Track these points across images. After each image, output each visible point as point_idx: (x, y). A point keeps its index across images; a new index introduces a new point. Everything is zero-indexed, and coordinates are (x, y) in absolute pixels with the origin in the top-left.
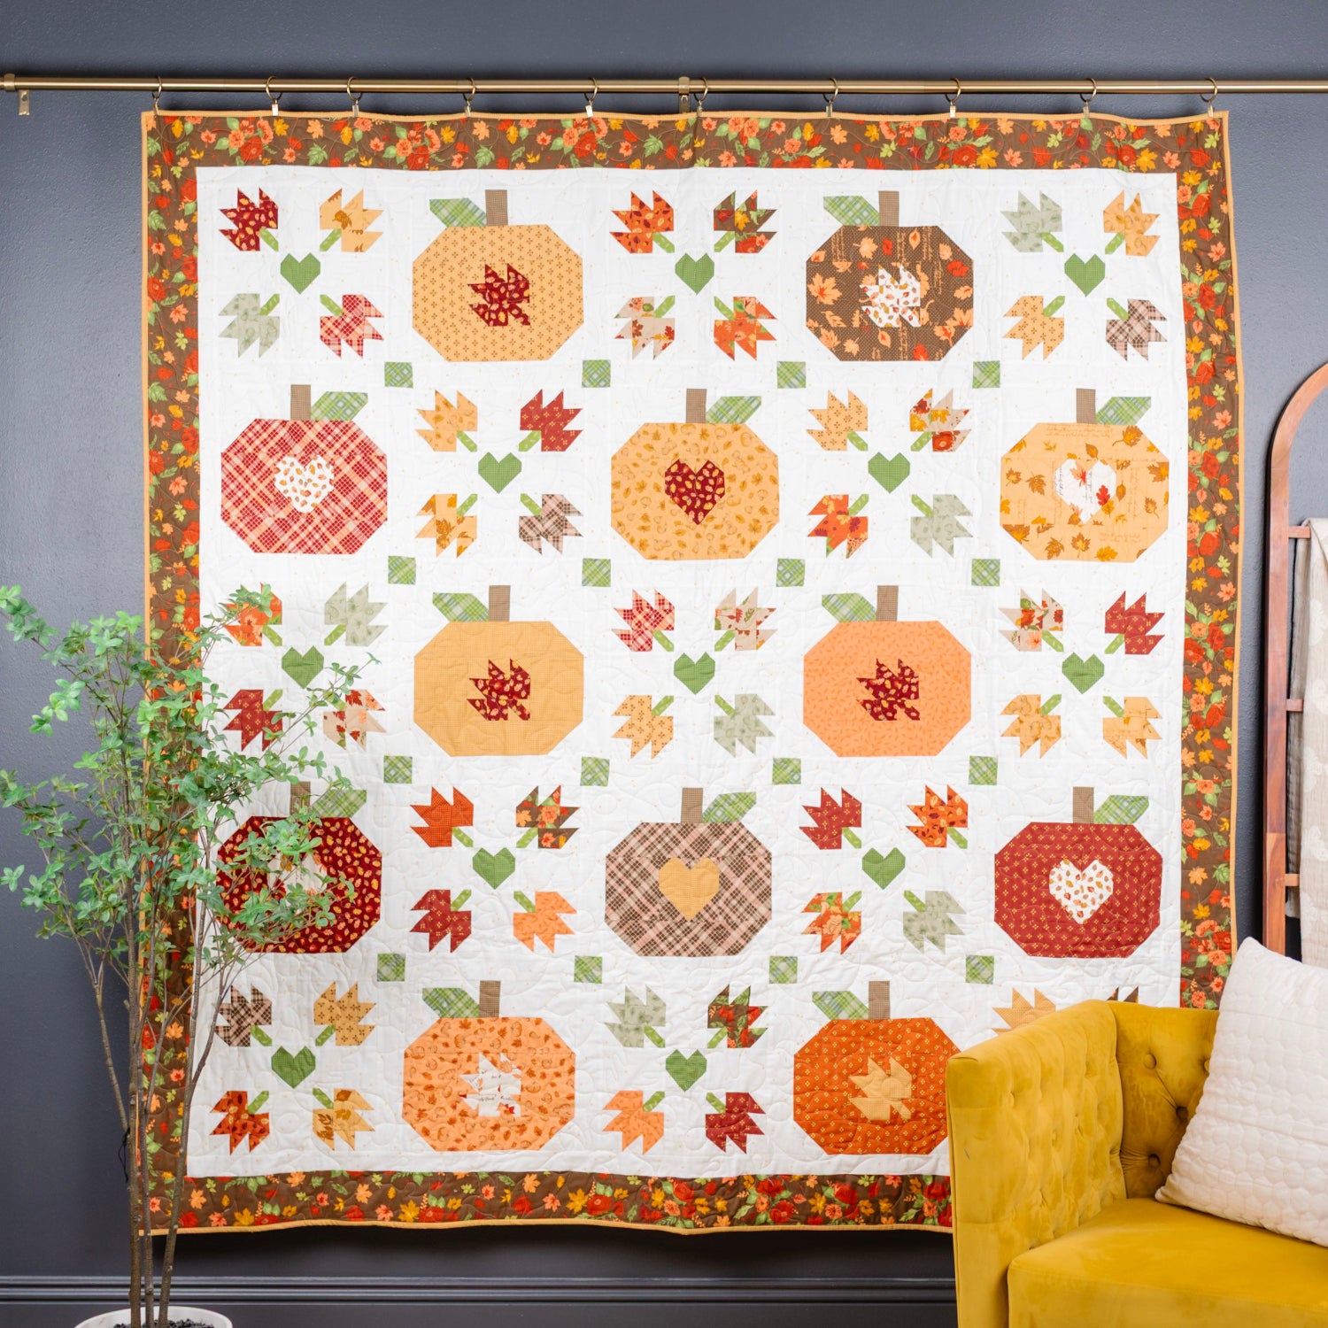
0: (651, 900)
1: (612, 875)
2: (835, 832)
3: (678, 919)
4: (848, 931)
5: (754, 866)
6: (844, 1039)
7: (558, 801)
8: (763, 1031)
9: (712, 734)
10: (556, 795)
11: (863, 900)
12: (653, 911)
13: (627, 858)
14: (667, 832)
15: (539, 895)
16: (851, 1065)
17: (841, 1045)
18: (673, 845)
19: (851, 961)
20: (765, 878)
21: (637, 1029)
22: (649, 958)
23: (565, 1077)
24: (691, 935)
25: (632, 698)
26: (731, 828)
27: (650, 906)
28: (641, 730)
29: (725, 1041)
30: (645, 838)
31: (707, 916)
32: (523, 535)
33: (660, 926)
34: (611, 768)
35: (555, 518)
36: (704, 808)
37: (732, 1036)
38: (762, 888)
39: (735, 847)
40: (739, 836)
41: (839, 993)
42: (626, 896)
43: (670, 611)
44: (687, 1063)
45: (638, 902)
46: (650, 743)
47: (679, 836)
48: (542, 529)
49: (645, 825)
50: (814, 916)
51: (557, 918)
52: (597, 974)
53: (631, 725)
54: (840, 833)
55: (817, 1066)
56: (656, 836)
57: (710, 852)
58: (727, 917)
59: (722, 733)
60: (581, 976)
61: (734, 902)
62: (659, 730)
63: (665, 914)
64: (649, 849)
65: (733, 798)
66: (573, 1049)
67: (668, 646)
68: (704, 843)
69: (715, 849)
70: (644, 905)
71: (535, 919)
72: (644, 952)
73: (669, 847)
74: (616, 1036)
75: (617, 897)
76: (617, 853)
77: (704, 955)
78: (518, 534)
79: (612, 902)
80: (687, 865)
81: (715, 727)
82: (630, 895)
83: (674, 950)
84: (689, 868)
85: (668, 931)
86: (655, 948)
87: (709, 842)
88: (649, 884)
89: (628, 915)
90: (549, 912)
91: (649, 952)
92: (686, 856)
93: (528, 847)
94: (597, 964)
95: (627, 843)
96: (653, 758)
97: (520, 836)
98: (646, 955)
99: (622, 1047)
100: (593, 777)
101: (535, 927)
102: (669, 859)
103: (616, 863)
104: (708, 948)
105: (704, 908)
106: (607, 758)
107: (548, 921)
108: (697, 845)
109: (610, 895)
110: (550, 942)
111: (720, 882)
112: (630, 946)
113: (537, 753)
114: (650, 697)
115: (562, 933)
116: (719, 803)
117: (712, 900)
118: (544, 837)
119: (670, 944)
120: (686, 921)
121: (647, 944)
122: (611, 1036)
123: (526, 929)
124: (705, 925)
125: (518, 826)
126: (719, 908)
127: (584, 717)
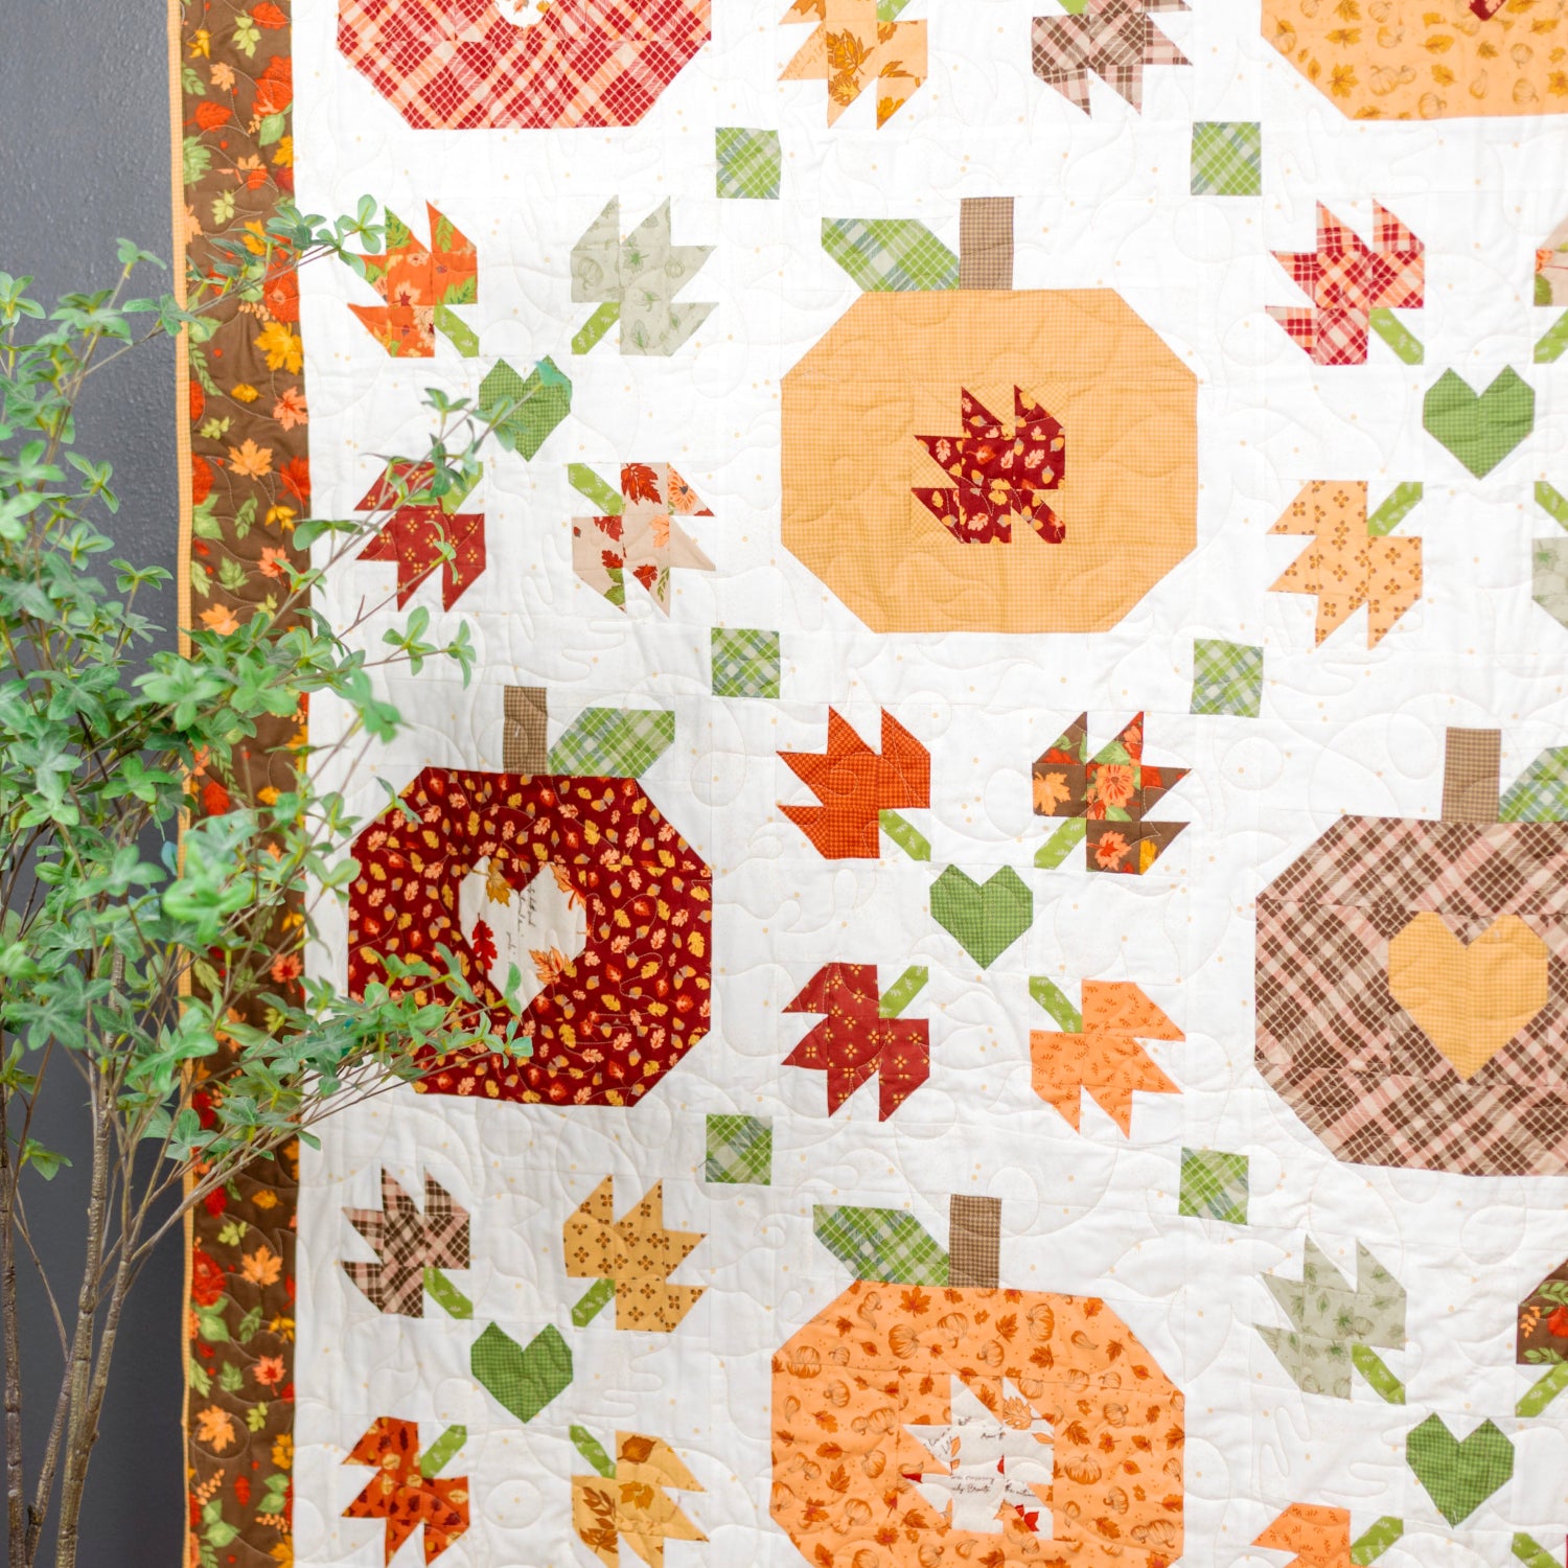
0: (1368, 1019)
1: (1271, 947)
3: (1437, 1073)
7: (1136, 751)
9: (1527, 587)
10: (1132, 736)
12: (1375, 1047)
13: (1309, 906)
14: (1408, 842)
15: (1090, 989)
18: (1423, 879)
21: (1334, 1351)
22: (1366, 1167)
23: (1160, 1452)
24: (1470, 1118)
25: (1317, 487)
27: (1366, 1035)
28: (1341, 573)
29: (1562, 1399)
30: (1353, 856)
31: (1512, 1069)
32: (1043, 64)
33: (1392, 1088)
34: (1269, 670)
35: (1124, 18)
36: (1505, 784)
42: (1306, 1003)
43: (1411, 257)
44: (1460, 1451)
45: (1336, 1022)
46: (1364, 608)
47: (1437, 856)
48: (1090, 50)
49: (1352, 822)
51: (1136, 1050)
52: (1235, 1197)
53: (1315, 560)
56: (1380, 851)
57: (1521, 900)
59: (1553, 583)
60: (1197, 1201)
62: (1386, 572)
63: (1404, 1056)
64: (1363, 885)
66: (1180, 1384)
67: (1410, 351)
68: (1503, 875)
69: (1537, 894)
70: (1350, 1032)
71: (1081, 1049)
72: (1352, 1152)
73: (1413, 883)
74: (1282, 1362)
75: (1285, 1006)
76: (1283, 893)
77: (1507, 1172)
78: (1030, 62)
79: (1273, 1018)
80: (1459, 932)
81: (1536, 569)
82: (1315, 1002)
83: (1426, 1153)
84: (1466, 941)
85: (1412, 1103)
86: (1379, 1144)
87: (1517, 874)
88: (1362, 977)
89: (1313, 1054)
90: (1117, 1034)
91: (1365, 1155)
92: (1455, 908)
93: (1063, 867)
94: (1237, 1174)
95: (1309, 867)
96: (1371, 646)
97: (1043, 839)
98: (1357, 1161)
99: (1298, 1391)
100: (1224, 693)
101: (1081, 1068)
102: (1415, 913)
103: (1282, 917)
104: (1516, 1152)
105: (1507, 1049)
106: (1257, 644)
107: (1114, 1056)
108: (1482, 882)
109: (1267, 999)
110: (1120, 1109)
111: (1550, 981)
112: (1317, 1133)
113: (1084, 628)
114: (1363, 486)
115: (1150, 1089)
116: (1545, 770)
117: (1528, 1028)
118: (1103, 842)
119: (1417, 1135)
120: (1457, 1080)
121: (1360, 1133)
122: (1270, 1361)
123: (1061, 1074)
124: (1509, 1093)
125: (1039, 811)
126: (1548, 1049)
127: (1200, 538)
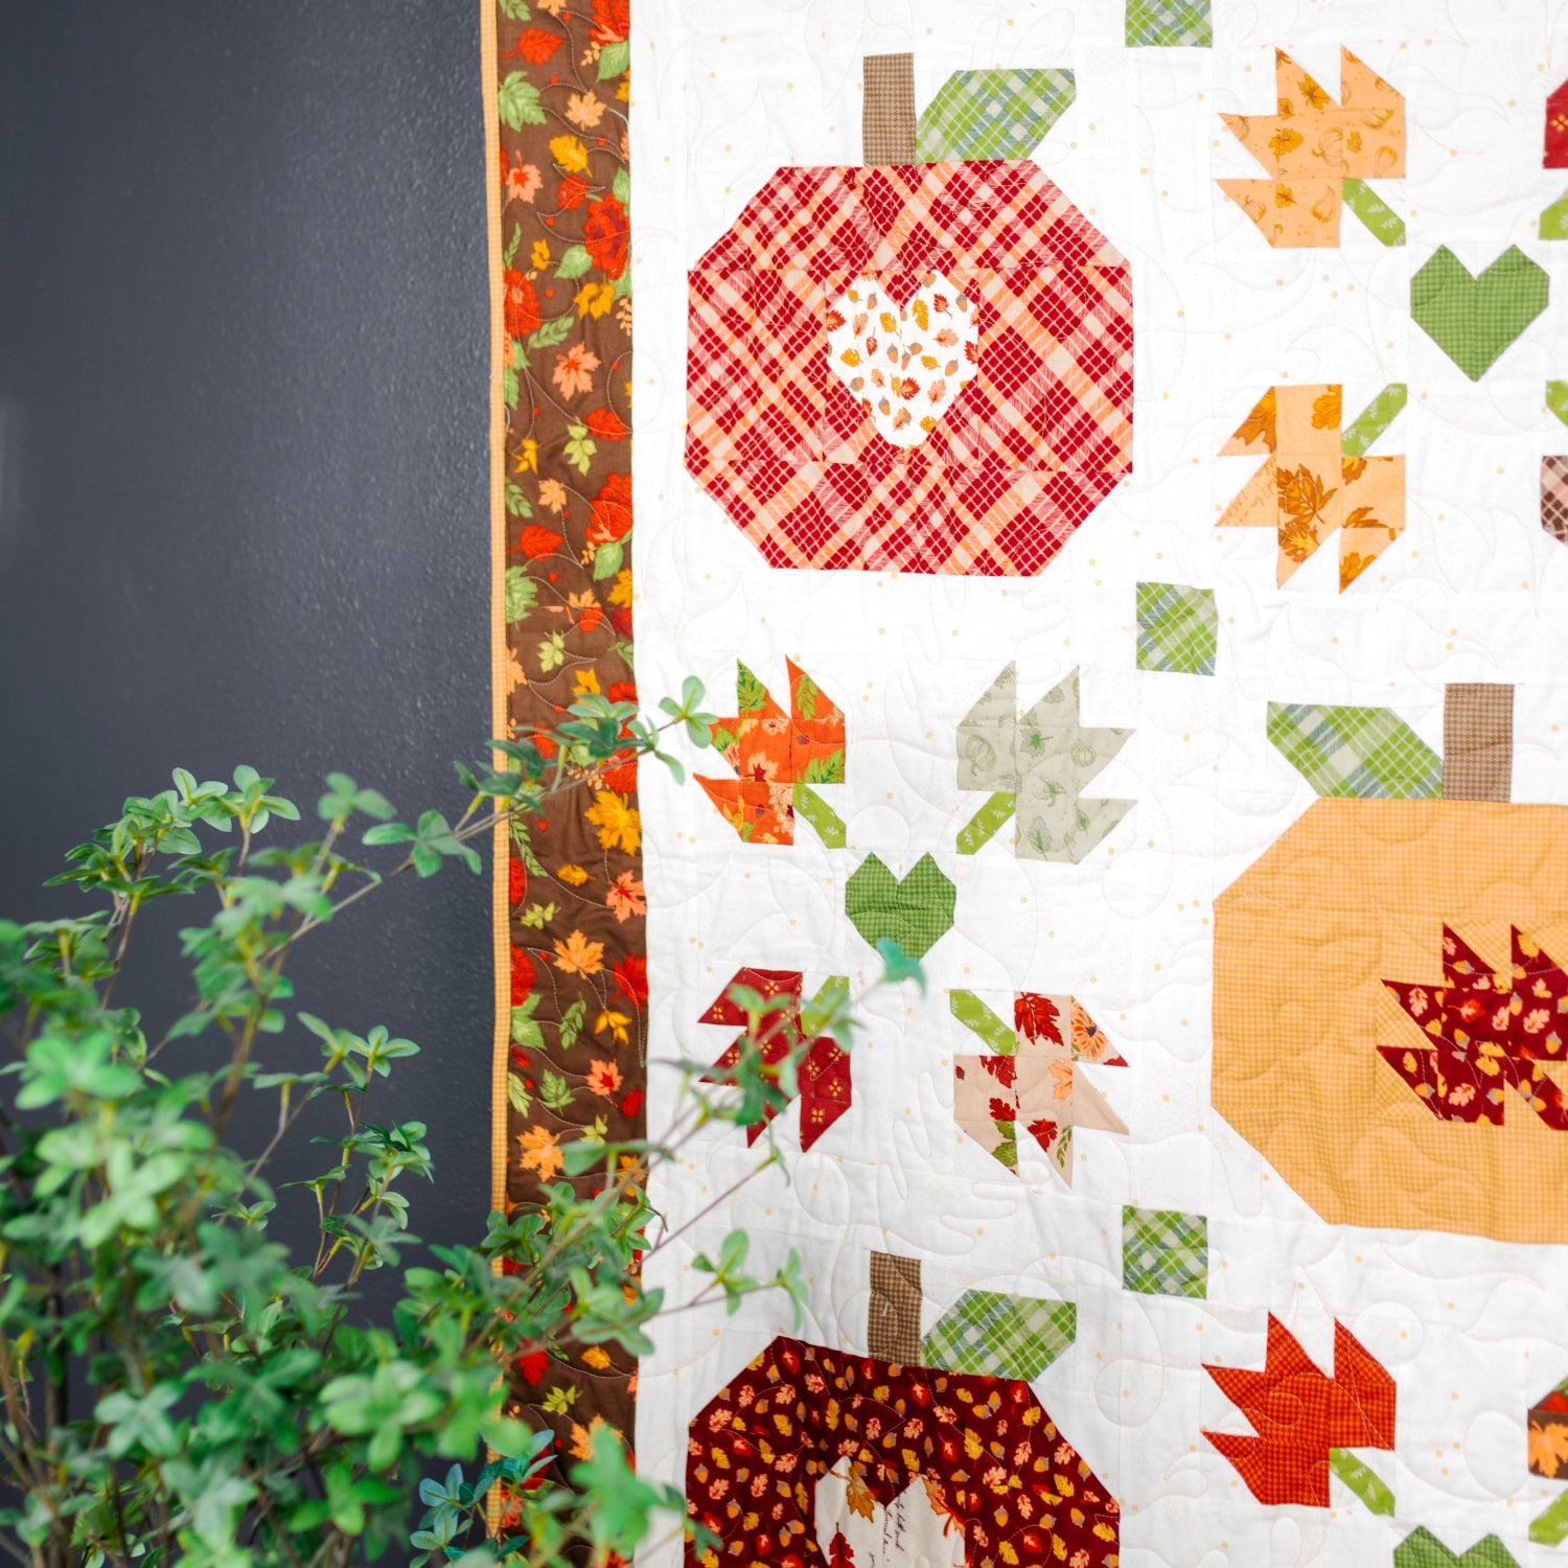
32: (1554, 516)
78: (1538, 514)
97: (1541, 1506)
125: (1535, 1469)
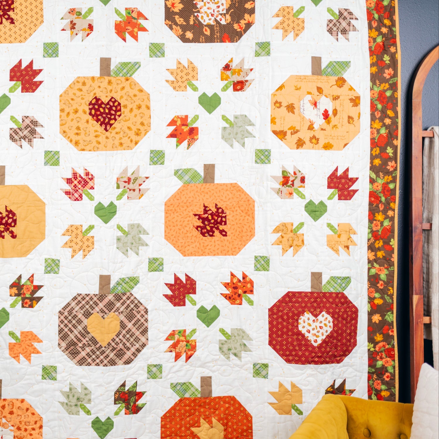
0: (83, 336)
1: (62, 322)
2: (182, 297)
3: (98, 346)
4: (189, 350)
5: (138, 316)
6: (187, 408)
7: (32, 282)
8: (144, 405)
9: (115, 246)
10: (31, 279)
11: (197, 334)
12: (84, 341)
13: (70, 313)
14: (91, 299)
15: (22, 333)
16: (191, 422)
17: (186, 411)
18: (94, 306)
19: (191, 366)
20: (144, 323)
21: (76, 405)
22: (82, 367)
23: (37, 431)
24: (105, 355)
25: (72, 226)
26: (126, 296)
27: (82, 339)
28: (77, 244)
29: (123, 411)
30: (79, 302)
31: (113, 344)
32: (12, 138)
33: (88, 350)
34: (61, 264)
35: (29, 129)
36: (112, 286)
37: (127, 408)
38: (143, 328)
39: (128, 306)
40: (130, 300)
41: (185, 383)
42: (69, 333)
43: (91, 179)
44: (103, 424)
45: (76, 337)
46: (82, 250)
47: (98, 301)
48: (22, 135)
49: (79, 295)
50: (171, 342)
51: (32, 345)
52: (54, 375)
53: (71, 241)
54: (184, 297)
55: (173, 423)
56: (85, 301)
57: (114, 309)
58: (124, 344)
59: (121, 245)
60: (46, 376)
61: (128, 336)
62: (86, 243)
63: (90, 343)
64: (81, 308)
65: (127, 280)
66: (42, 416)
67: (91, 198)
68: (111, 304)
69: (118, 308)
70: (79, 338)
71: (20, 346)
72: (79, 364)
73: (93, 307)
74: (65, 409)
75: (65, 334)
76: (64, 310)
77: (112, 365)
78: (9, 137)
79: (62, 337)
80: (102, 317)
81: (117, 242)
82: (71, 333)
83: (95, 363)
84: (104, 318)
85: (92, 352)
86: (85, 361)
87: (114, 304)
88: (82, 327)
89: (71, 344)
90: (28, 342)
91: (82, 364)
92: (102, 312)
93: (16, 307)
94: (54, 370)
95: (70, 305)
96: (83, 259)
97: (12, 302)
98: (81, 365)
99: (68, 415)
100: (51, 269)
101: (20, 350)
102: (93, 313)
103: (64, 315)
104: (114, 361)
105: (112, 340)
106: (59, 259)
107: (27, 347)
108: (107, 306)
109: (61, 333)
110: (28, 358)
111: (120, 325)
112: (72, 360)
113: (21, 257)
114: (81, 226)
115: (35, 353)
116: (119, 283)
117: (116, 335)
118: (25, 302)
119: (93, 359)
120: (102, 347)
121: (81, 360)
122: (62, 409)
123: (16, 351)
124: (112, 349)
125: (11, 296)
126: (120, 339)
127: (46, 237)
